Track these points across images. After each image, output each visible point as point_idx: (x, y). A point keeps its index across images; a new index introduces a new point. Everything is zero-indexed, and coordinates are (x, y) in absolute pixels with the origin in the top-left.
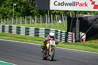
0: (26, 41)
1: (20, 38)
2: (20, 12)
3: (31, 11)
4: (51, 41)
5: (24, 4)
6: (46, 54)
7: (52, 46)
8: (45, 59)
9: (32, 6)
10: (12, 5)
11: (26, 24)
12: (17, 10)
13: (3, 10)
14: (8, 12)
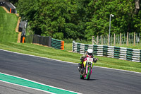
0: (127, 69)
1: (119, 64)
2: (119, 26)
3: (136, 26)
4: (88, 58)
5: (125, 15)
6: (82, 72)
7: (89, 64)
8: (82, 78)
9: (137, 17)
10: (108, 16)
11: (127, 44)
12: (115, 24)
13: (96, 24)
14: (102, 26)
